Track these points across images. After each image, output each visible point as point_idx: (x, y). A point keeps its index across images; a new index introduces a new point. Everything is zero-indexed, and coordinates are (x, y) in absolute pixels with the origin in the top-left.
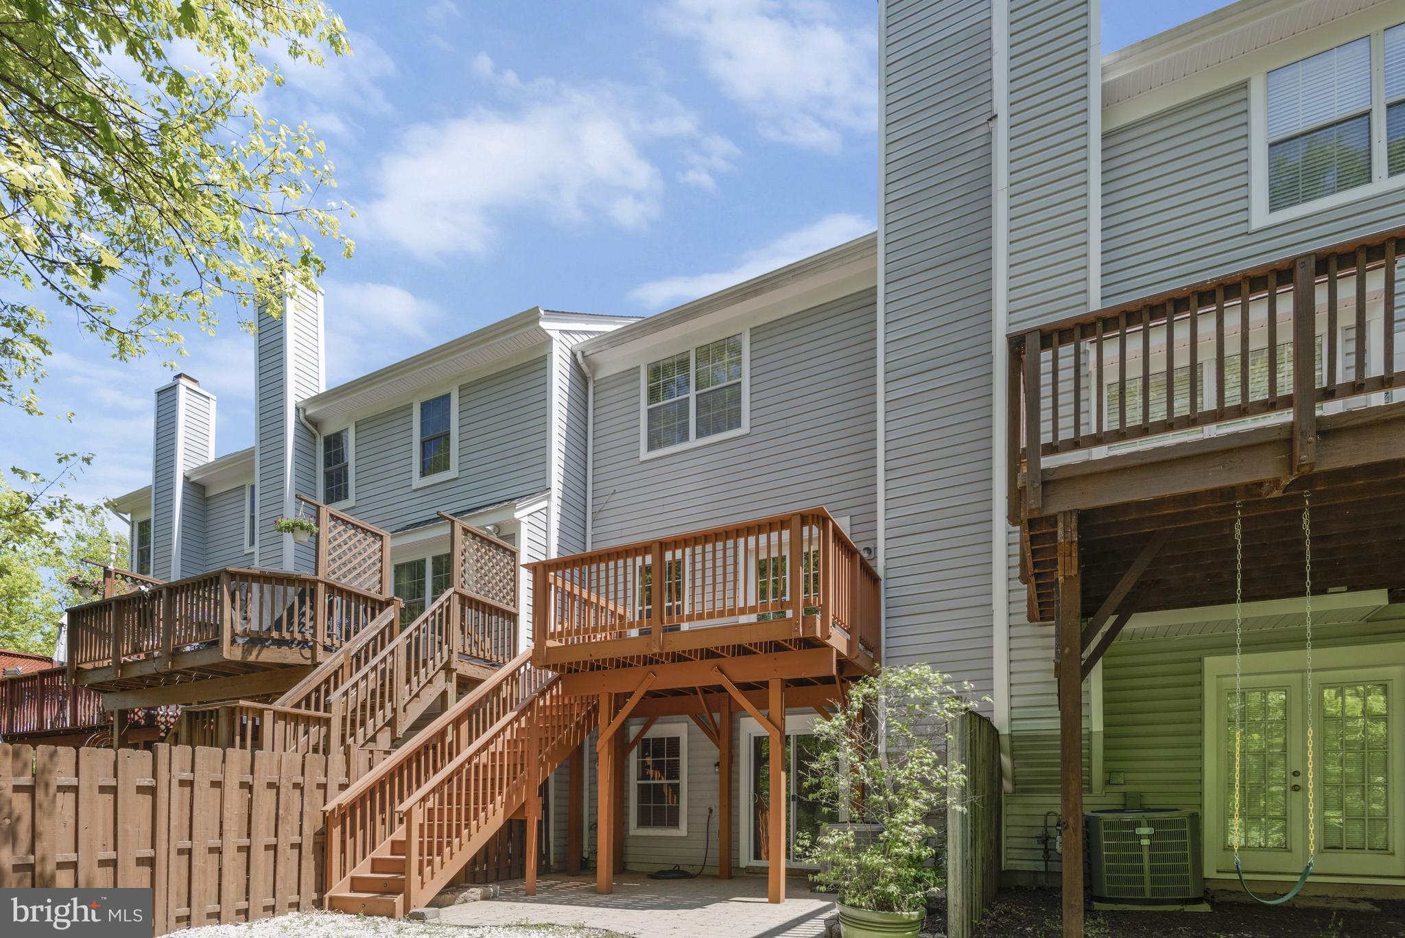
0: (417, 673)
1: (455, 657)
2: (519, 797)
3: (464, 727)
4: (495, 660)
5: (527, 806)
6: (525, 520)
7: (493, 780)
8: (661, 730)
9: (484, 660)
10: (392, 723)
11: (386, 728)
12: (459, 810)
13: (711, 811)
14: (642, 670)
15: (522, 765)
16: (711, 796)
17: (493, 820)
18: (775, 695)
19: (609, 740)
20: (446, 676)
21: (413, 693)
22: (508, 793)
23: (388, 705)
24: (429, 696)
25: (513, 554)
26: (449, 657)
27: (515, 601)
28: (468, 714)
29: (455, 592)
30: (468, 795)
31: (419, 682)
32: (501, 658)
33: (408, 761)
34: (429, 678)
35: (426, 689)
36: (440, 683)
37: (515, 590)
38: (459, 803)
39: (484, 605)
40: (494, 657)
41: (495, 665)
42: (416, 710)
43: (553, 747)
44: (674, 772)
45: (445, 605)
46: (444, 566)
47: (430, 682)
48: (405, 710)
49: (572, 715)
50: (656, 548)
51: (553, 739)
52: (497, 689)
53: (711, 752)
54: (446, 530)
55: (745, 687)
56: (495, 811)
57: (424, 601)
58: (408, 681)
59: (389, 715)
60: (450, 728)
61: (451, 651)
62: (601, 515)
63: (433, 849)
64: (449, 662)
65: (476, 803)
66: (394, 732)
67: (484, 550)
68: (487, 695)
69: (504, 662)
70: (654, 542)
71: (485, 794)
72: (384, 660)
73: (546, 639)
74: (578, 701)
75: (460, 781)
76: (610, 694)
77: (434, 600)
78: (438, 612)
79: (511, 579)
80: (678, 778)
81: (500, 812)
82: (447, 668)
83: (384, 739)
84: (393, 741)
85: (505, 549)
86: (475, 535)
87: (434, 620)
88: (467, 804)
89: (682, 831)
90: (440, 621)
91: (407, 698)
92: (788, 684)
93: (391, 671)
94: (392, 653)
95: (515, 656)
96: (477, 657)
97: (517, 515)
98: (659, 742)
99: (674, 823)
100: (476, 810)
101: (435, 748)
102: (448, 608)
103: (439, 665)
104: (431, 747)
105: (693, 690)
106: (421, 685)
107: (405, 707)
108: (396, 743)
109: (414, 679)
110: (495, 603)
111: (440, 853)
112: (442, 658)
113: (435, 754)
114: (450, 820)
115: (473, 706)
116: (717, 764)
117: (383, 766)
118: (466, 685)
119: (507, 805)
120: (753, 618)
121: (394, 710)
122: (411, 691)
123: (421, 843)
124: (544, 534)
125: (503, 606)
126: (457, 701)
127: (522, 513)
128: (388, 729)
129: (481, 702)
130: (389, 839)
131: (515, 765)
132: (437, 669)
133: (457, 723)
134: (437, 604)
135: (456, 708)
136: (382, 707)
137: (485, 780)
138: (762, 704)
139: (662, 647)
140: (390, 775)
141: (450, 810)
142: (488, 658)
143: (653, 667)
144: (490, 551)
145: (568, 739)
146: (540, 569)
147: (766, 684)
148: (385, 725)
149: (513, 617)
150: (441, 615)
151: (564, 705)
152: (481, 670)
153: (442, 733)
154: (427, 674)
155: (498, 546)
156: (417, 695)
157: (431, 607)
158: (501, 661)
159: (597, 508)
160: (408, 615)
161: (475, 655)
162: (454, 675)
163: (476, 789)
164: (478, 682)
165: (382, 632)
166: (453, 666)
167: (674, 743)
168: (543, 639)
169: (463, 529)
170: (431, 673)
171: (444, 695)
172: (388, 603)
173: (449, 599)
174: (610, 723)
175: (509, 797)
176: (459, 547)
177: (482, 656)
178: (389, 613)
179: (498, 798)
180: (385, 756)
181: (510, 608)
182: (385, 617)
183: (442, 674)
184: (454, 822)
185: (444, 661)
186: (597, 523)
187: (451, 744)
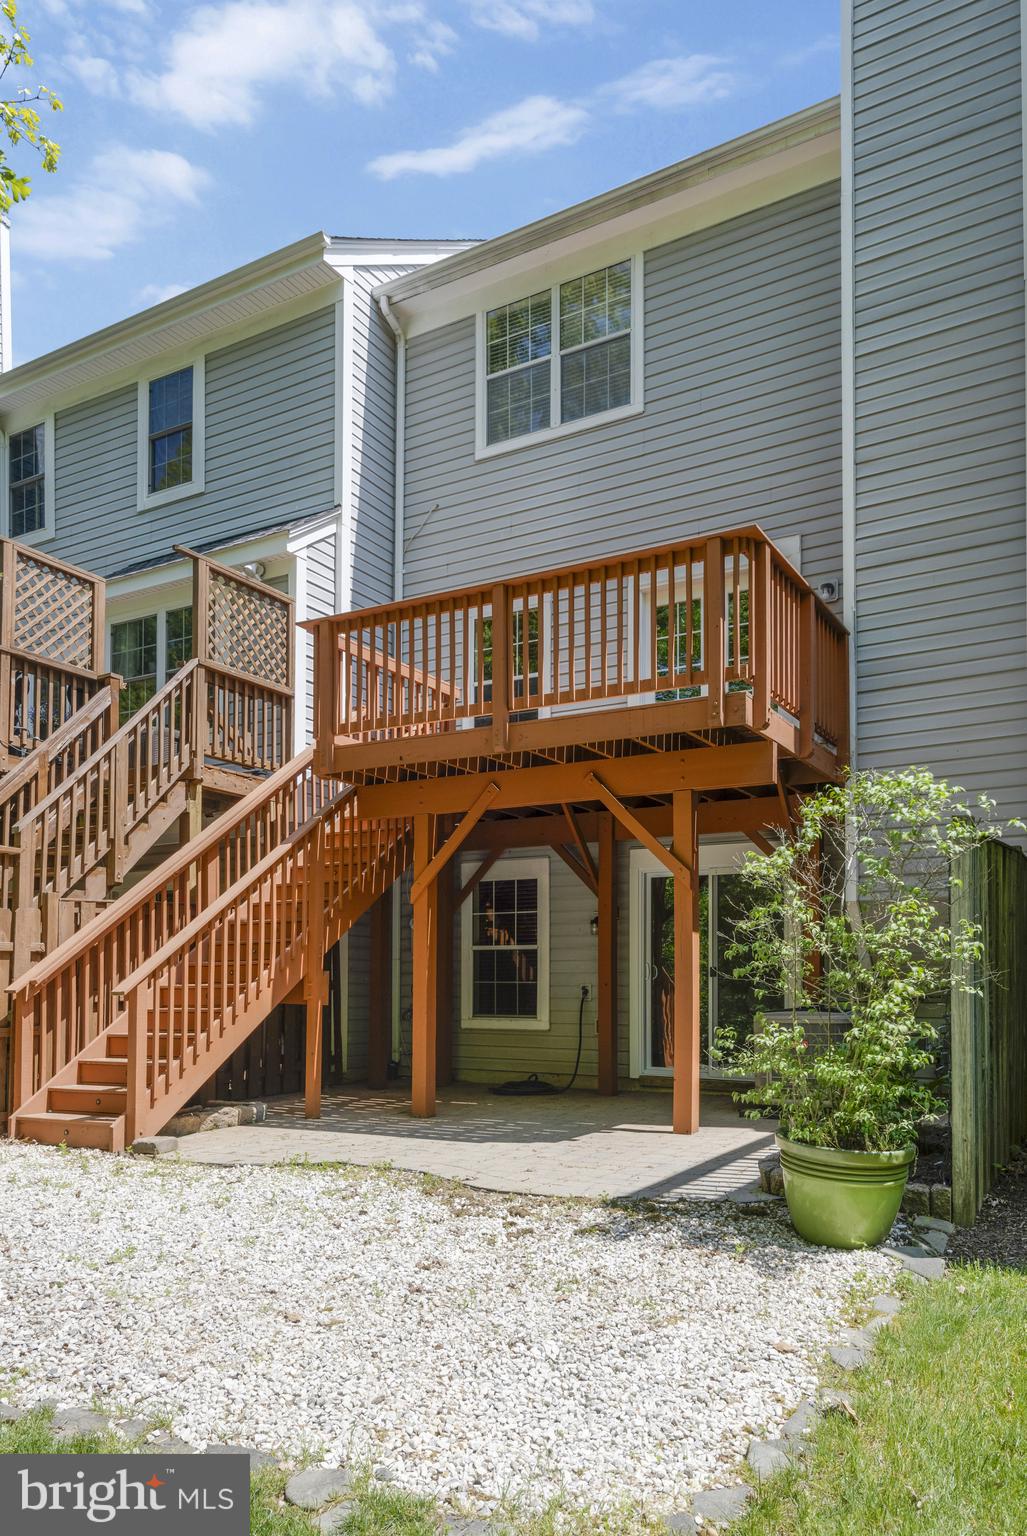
0: (144, 787)
1: (200, 761)
2: (295, 971)
3: (214, 867)
4: (259, 765)
5: (306, 985)
6: (304, 554)
7: (256, 945)
8: (507, 869)
9: (243, 765)
10: (107, 861)
11: (100, 869)
12: (205, 991)
13: (585, 991)
14: (479, 778)
15: (299, 923)
16: (585, 969)
17: (256, 1006)
18: (682, 815)
19: (429, 886)
20: (187, 791)
21: (139, 816)
22: (279, 964)
23: (102, 835)
24: (163, 821)
25: (286, 606)
26: (192, 762)
27: (288, 676)
28: (219, 847)
29: (200, 665)
30: (219, 968)
31: (147, 800)
32: (267, 763)
33: (132, 916)
34: (162, 793)
35: (158, 810)
36: (178, 802)
37: (288, 660)
38: (205, 980)
39: (243, 683)
40: (258, 760)
41: (259, 773)
42: (143, 842)
43: (345, 896)
44: (528, 934)
45: (185, 684)
46: (183, 625)
47: (163, 799)
48: (126, 842)
49: (373, 848)
50: (499, 594)
51: (345, 884)
52: (263, 808)
53: (587, 903)
54: (184, 572)
55: (639, 804)
56: (258, 992)
57: (155, 678)
58: (132, 798)
59: (104, 849)
60: (193, 868)
61: (193, 754)
62: (418, 543)
63: (167, 1049)
64: (191, 770)
65: (231, 980)
66: (110, 874)
67: (241, 601)
68: (246, 819)
69: (272, 769)
70: (496, 585)
71: (243, 967)
72: (96, 767)
73: (334, 734)
74: (383, 826)
75: (207, 947)
76: (431, 817)
77: (169, 676)
78: (174, 695)
79: (282, 644)
80: (534, 941)
81: (267, 993)
82: (189, 779)
83: (97, 885)
84: (109, 888)
85: (273, 599)
86: (228, 579)
87: (170, 706)
88: (218, 981)
89: (541, 1022)
90: (179, 708)
91: (130, 824)
92: (701, 798)
93: (107, 784)
94: (108, 756)
95: (288, 760)
96: (233, 762)
97: (291, 547)
98: (505, 887)
99: (530, 1010)
100: (231, 990)
101: (170, 897)
102: (189, 689)
103: (176, 775)
104: (164, 896)
105: (557, 809)
106: (150, 804)
107: (127, 837)
108: (114, 890)
109: (140, 796)
110: (259, 680)
111: (178, 1055)
112: (181, 764)
113: (171, 907)
114: (192, 1005)
115: (227, 835)
116: (595, 921)
117: (96, 925)
118: (216, 802)
119: (277, 983)
120: (649, 698)
121: (111, 842)
122: (135, 813)
123: (151, 1040)
124: (330, 575)
125: (270, 684)
126: (204, 827)
127: (297, 545)
128: (102, 869)
129: (238, 829)
130: (104, 1033)
131: (289, 923)
132: (174, 779)
133: (203, 859)
134: (173, 683)
135: (201, 838)
136: (94, 837)
137: (244, 945)
138: (661, 829)
139: (507, 745)
140: (106, 938)
141: (193, 991)
142: (249, 763)
143: (496, 774)
144: (251, 601)
145: (368, 884)
146: (325, 630)
147: (669, 798)
148: (97, 865)
149: (285, 701)
150: (179, 698)
151: (362, 833)
152: (238, 781)
153: (182, 876)
154: (158, 787)
155: (263, 595)
156: (145, 819)
157: (165, 688)
158: (268, 767)
159: (411, 534)
160: (131, 701)
161: (229, 758)
162: (199, 788)
163: (231, 959)
164: (234, 799)
165: (94, 726)
166: (198, 775)
167: (529, 888)
168: (330, 733)
169: (212, 570)
170: (165, 787)
171: (184, 817)
172: (102, 682)
173: (191, 675)
174: (430, 860)
175: (280, 971)
176: (205, 597)
177: (239, 760)
178: (103, 698)
179: (264, 974)
180: (98, 910)
181: (281, 688)
182: (98, 704)
183: (181, 788)
184: (199, 1009)
185: (184, 767)
186: (411, 556)
187: (194, 891)
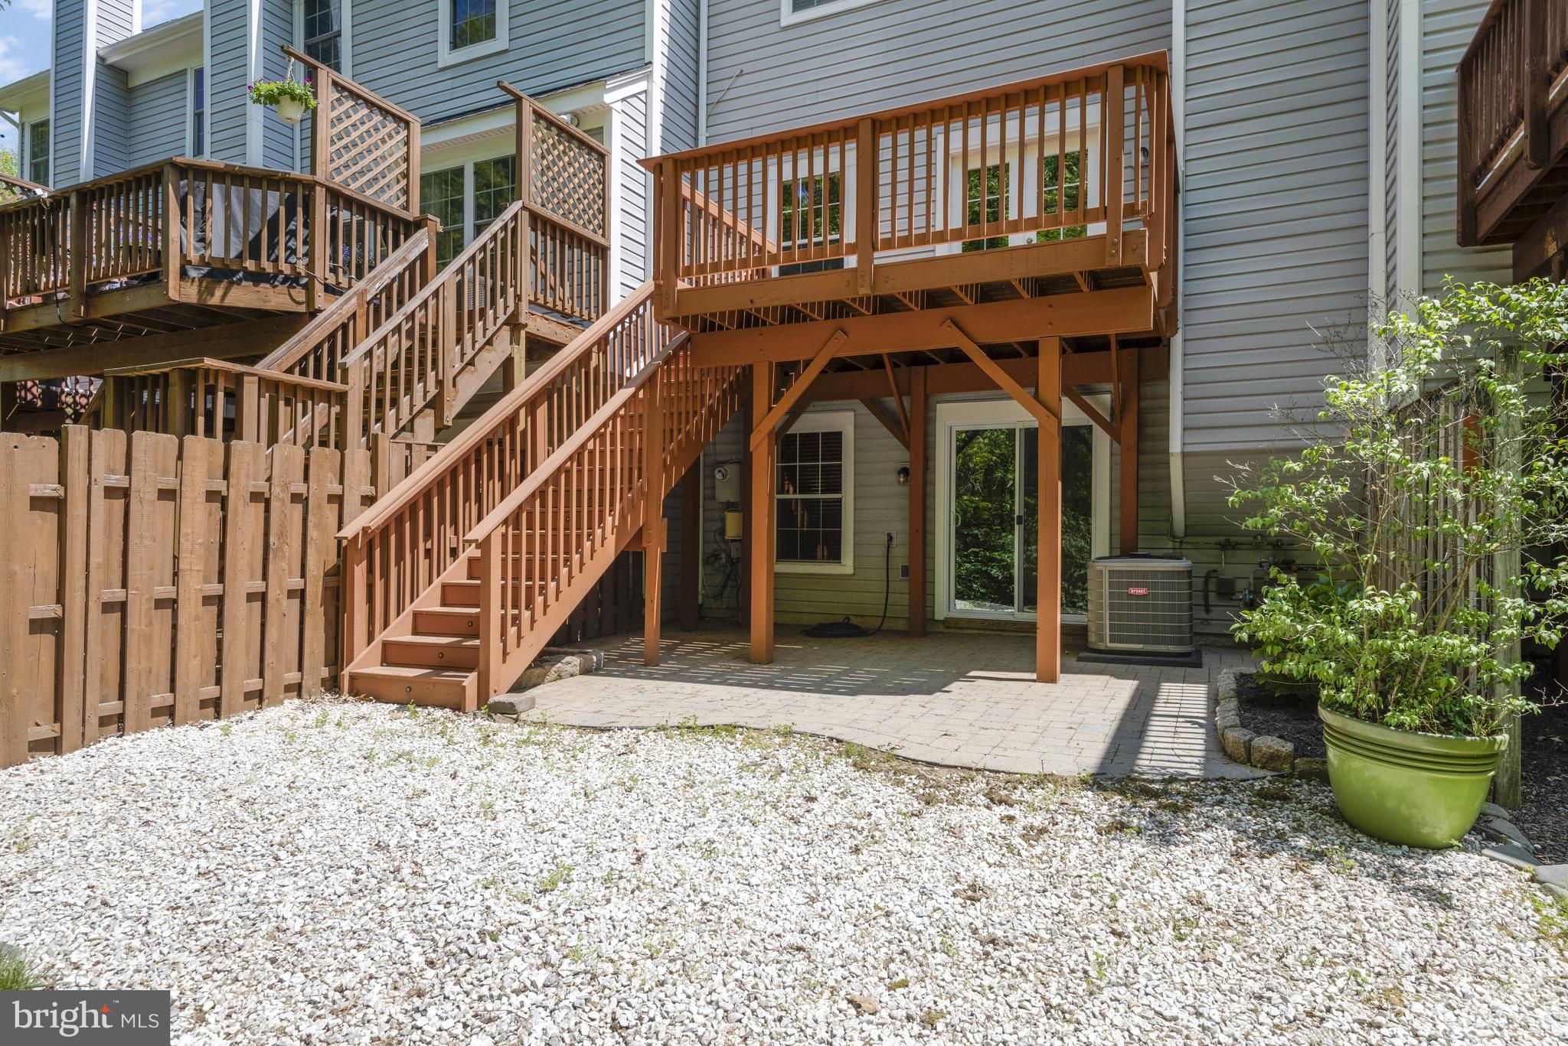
0: (472, 328)
1: (524, 306)
2: (635, 519)
3: (542, 412)
4: (577, 314)
5: (645, 533)
6: (618, 106)
7: (591, 491)
8: (814, 422)
9: (565, 315)
10: (435, 404)
11: (428, 411)
12: (543, 537)
13: (890, 538)
14: (824, 327)
15: (640, 469)
16: (894, 520)
17: (602, 554)
19: (770, 434)
20: (512, 336)
21: (467, 358)
22: (622, 510)
23: (431, 375)
24: (488, 364)
25: (602, 157)
26: (517, 306)
27: (604, 227)
28: (546, 393)
29: (524, 208)
30: (556, 514)
31: (474, 342)
32: (585, 312)
33: (465, 460)
34: (488, 336)
35: (484, 354)
36: (503, 347)
37: (604, 211)
38: (543, 527)
39: (564, 230)
40: (577, 309)
41: (584, 323)
42: (469, 386)
43: (680, 442)
44: (834, 484)
45: (510, 226)
46: (510, 167)
47: (489, 342)
48: (454, 386)
49: (703, 396)
50: (865, 130)
51: (680, 431)
52: (586, 355)
53: (893, 452)
54: (507, 119)
56: (604, 538)
58: (459, 340)
59: (433, 391)
60: (522, 412)
61: (518, 298)
62: (721, 108)
63: (520, 598)
64: (515, 314)
65: (579, 527)
66: (439, 417)
67: (561, 148)
68: (571, 366)
69: (590, 318)
70: (863, 118)
71: (590, 513)
72: (424, 305)
73: (677, 276)
74: (712, 377)
75: (556, 492)
78: (501, 236)
79: (599, 195)
80: (838, 490)
81: (611, 539)
82: (514, 324)
83: (425, 429)
84: (437, 431)
85: (591, 149)
86: (551, 123)
87: (484, 258)
88: (555, 528)
89: (846, 566)
90: (504, 247)
91: (458, 366)
93: (435, 328)
94: (436, 294)
95: (604, 312)
96: (553, 310)
97: (608, 98)
98: (810, 439)
99: (835, 556)
100: (579, 537)
101: (501, 443)
102: (514, 230)
103: (502, 319)
104: (496, 441)
105: (876, 362)
106: (477, 346)
107: (454, 379)
108: (443, 433)
109: (468, 337)
110: (578, 228)
111: (530, 603)
112: (506, 307)
113: (502, 452)
114: (530, 552)
115: (553, 382)
116: (905, 471)
117: (427, 470)
118: (540, 349)
119: (620, 530)
121: (440, 383)
122: (463, 354)
123: (504, 588)
124: (642, 131)
125: (588, 233)
126: (527, 375)
127: (613, 96)
128: (430, 412)
129: (563, 376)
130: (437, 582)
131: (631, 469)
132: (500, 322)
133: (532, 405)
135: (525, 386)
136: (422, 376)
137: (579, 491)
139: (873, 287)
140: (439, 483)
141: (531, 537)
142: (568, 311)
143: (845, 322)
144: (571, 150)
145: (698, 431)
146: (668, 168)
148: (425, 407)
149: (601, 252)
150: (504, 240)
151: (679, 383)
152: (558, 329)
153: (512, 421)
154: (485, 330)
155: (582, 143)
156: (471, 363)
158: (586, 317)
159: (715, 98)
160: (448, 246)
161: (551, 305)
162: (523, 333)
163: (568, 505)
164: (555, 347)
165: (411, 267)
166: (523, 320)
167: (834, 440)
168: (673, 276)
169: (535, 112)
170: (492, 329)
171: (508, 364)
172: (418, 225)
173: (515, 217)
174: (770, 409)
175: (623, 517)
176: (529, 139)
177: (559, 308)
178: (420, 240)
179: (609, 519)
180: (429, 453)
181: (598, 238)
182: (416, 244)
183: (506, 332)
184: (550, 556)
185: (510, 310)
186: (714, 120)
187: (524, 432)
